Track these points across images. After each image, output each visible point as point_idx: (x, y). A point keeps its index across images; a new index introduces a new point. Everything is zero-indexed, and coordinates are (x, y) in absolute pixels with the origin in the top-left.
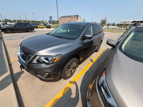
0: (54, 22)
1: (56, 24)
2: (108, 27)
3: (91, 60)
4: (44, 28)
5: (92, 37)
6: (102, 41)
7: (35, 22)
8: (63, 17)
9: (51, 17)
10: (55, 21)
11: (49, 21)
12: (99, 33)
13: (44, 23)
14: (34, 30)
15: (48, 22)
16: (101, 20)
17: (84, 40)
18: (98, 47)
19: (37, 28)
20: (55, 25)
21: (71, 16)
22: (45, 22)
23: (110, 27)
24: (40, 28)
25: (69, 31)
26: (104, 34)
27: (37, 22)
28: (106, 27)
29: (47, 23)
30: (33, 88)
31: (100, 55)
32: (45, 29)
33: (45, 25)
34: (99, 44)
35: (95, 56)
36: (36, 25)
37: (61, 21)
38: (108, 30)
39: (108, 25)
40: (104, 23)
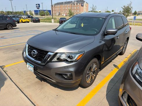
0: (43, 13)
1: (47, 15)
2: (135, 17)
3: (115, 66)
4: (28, 22)
5: (116, 32)
6: (128, 39)
7: (11, 13)
8: (58, 4)
9: (39, 5)
10: (44, 10)
11: (35, 11)
12: (124, 26)
13: (27, 15)
14: (16, 26)
15: (33, 13)
16: (123, 8)
17: (106, 36)
18: (124, 47)
19: (18, 22)
20: (46, 17)
21: (72, 2)
22: (28, 13)
23: (138, 17)
24: (22, 22)
25: (82, 25)
26: (131, 28)
27: (16, 13)
28: (132, 17)
29: (32, 15)
30: (46, 97)
31: (127, 59)
32: (31, 24)
33: (29, 17)
34: (125, 43)
35: (120, 61)
36: (18, 19)
37: (55, 10)
38: (136, 22)
39: (135, 13)
40: (127, 11)
